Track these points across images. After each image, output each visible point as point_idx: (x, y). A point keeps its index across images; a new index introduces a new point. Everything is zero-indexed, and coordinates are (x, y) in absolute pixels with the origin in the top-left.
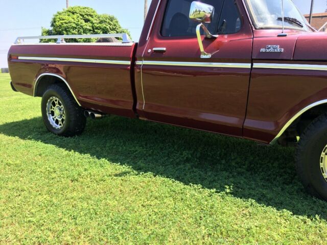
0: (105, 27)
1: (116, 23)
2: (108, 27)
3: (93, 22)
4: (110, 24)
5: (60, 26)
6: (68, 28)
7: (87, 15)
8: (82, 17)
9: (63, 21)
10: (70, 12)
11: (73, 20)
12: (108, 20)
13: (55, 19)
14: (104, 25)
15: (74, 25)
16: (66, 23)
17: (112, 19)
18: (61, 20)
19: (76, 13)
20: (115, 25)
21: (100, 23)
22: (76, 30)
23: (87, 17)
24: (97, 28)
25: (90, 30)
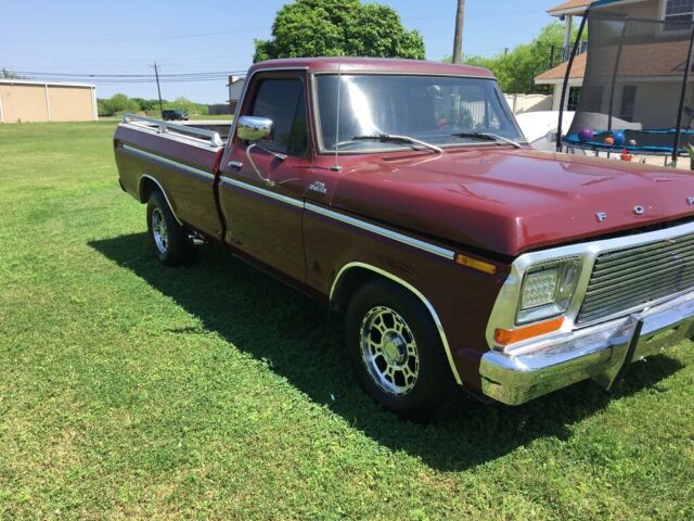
0: (369, 33)
1: (392, 22)
2: (375, 32)
3: (348, 23)
4: (380, 25)
5: (286, 34)
6: (299, 39)
7: (339, 8)
8: (327, 14)
9: (292, 25)
10: (307, 4)
11: (308, 23)
12: (375, 18)
13: (278, 20)
14: (368, 29)
15: (310, 33)
16: (296, 28)
17: (384, 13)
18: (288, 22)
19: (317, 5)
20: (390, 26)
21: (360, 24)
22: (314, 42)
23: (338, 13)
24: (353, 36)
25: (340, 41)
